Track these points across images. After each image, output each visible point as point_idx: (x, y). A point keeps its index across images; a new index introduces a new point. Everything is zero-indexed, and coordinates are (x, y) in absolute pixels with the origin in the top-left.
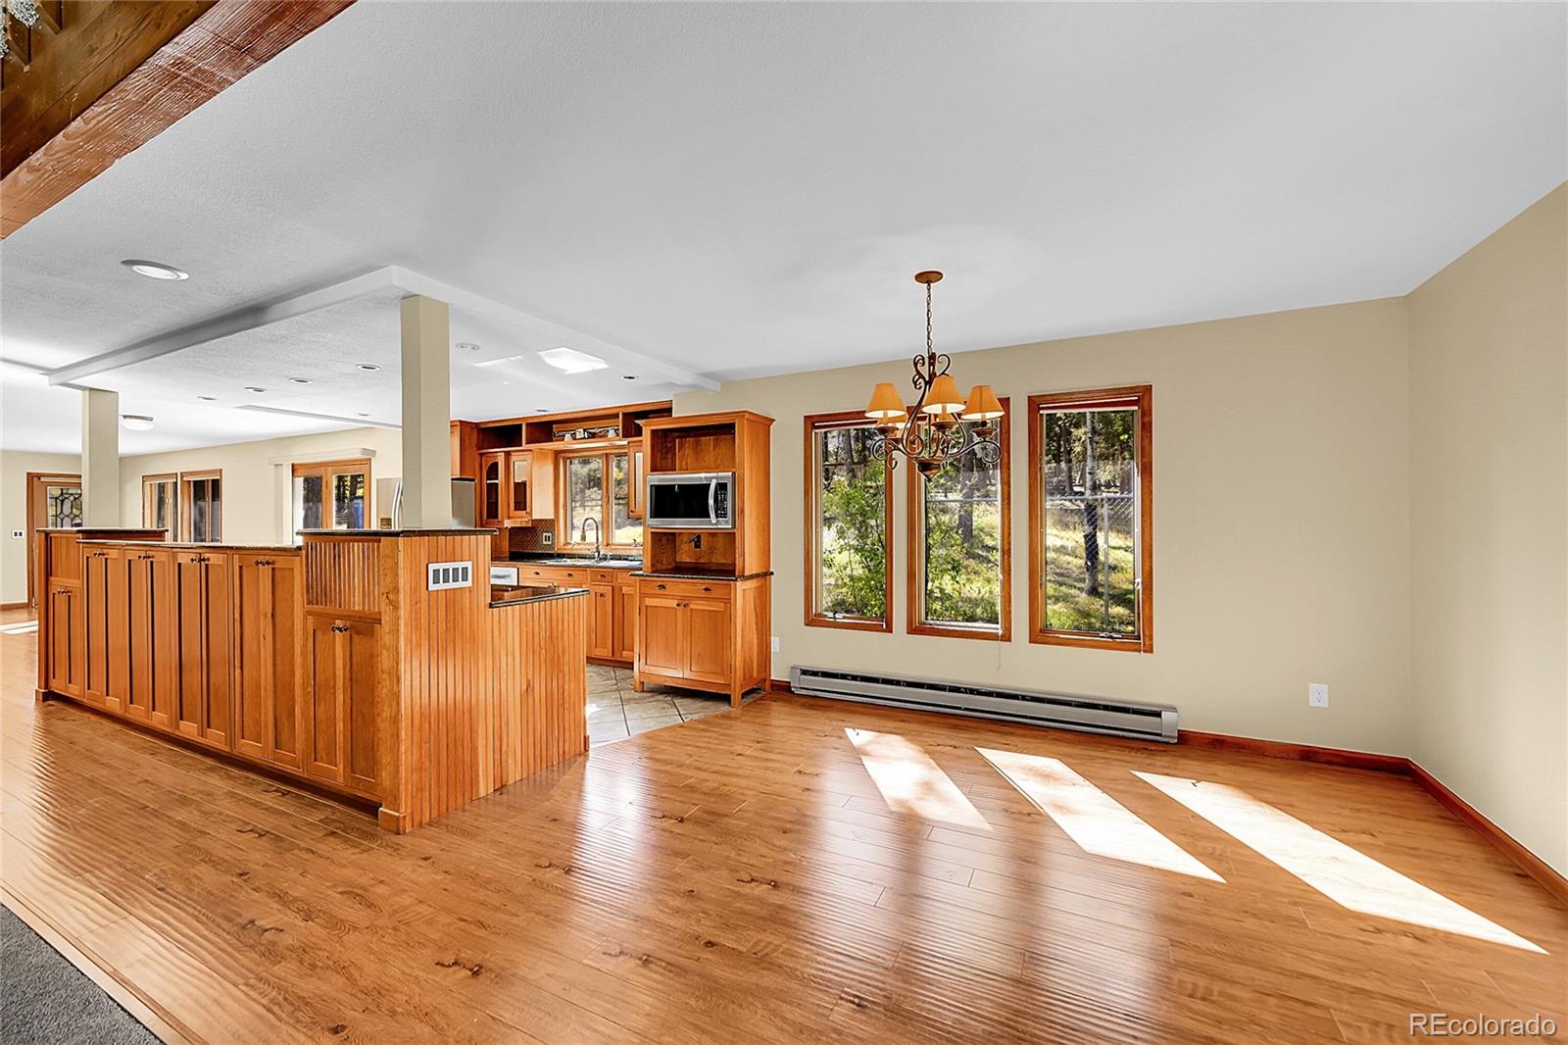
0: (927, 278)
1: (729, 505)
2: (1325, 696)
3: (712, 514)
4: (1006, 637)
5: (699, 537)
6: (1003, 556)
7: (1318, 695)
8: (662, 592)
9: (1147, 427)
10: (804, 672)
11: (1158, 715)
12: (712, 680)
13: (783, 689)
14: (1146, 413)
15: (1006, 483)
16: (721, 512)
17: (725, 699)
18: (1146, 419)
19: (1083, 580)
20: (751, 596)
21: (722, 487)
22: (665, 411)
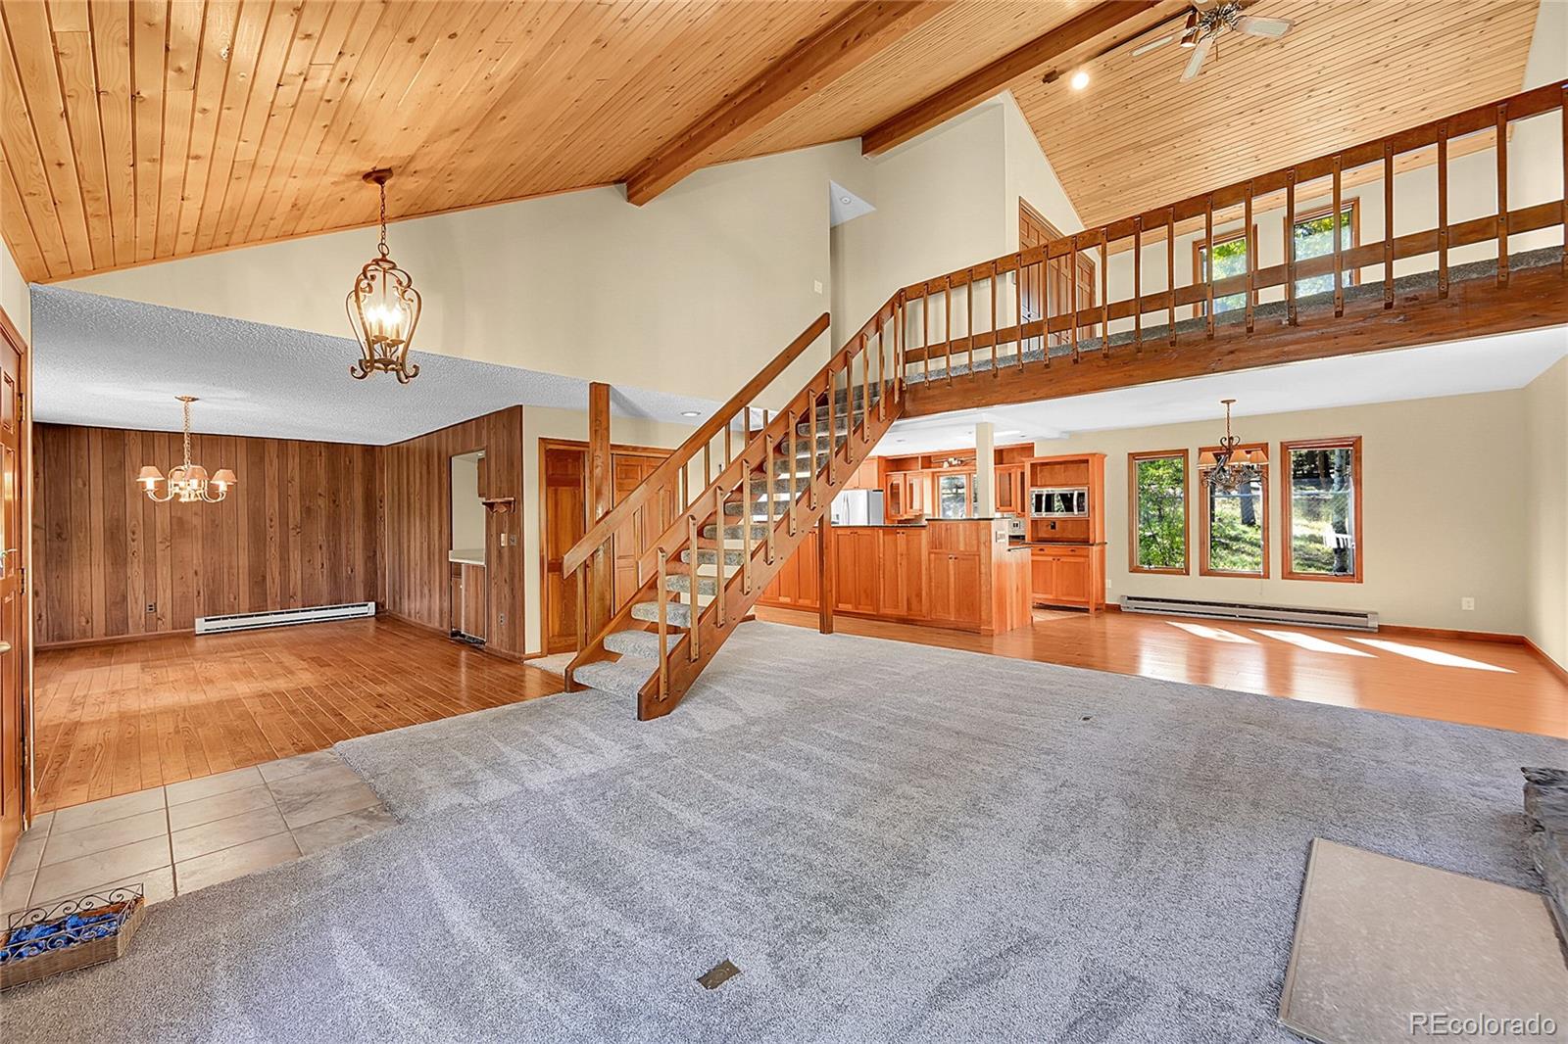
0: (1228, 402)
1: (1086, 504)
2: (1472, 604)
3: (1075, 509)
4: (1267, 576)
5: (1054, 523)
6: (1264, 531)
7: (1468, 604)
8: (1042, 552)
9: (1359, 459)
10: (1129, 598)
11: (1365, 616)
12: (1075, 599)
13: (1115, 609)
14: (1358, 451)
15: (1266, 491)
16: (1081, 508)
17: (1086, 610)
18: (1358, 455)
19: (1331, 564)
20: (1098, 553)
21: (1081, 495)
22: (1028, 449)
